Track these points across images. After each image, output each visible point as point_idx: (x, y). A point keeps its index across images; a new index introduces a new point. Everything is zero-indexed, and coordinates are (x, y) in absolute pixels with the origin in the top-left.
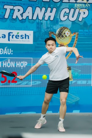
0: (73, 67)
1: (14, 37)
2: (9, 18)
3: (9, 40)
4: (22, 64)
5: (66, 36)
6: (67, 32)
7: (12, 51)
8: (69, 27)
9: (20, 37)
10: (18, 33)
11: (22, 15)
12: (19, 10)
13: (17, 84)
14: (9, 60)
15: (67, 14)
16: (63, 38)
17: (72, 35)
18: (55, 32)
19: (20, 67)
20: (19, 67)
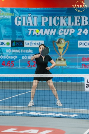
0: (67, 59)
1: (34, 44)
2: (31, 35)
3: (31, 45)
5: (62, 43)
6: (63, 41)
7: (33, 51)
8: (64, 38)
9: (37, 44)
10: (36, 42)
12: (36, 31)
14: (31, 55)
16: (60, 44)
17: (66, 42)
18: (56, 41)
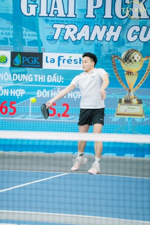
0: (146, 100)
1: (65, 61)
2: (60, 38)
3: (59, 65)
4: (75, 95)
5: (135, 61)
6: (136, 56)
7: (63, 78)
8: (140, 50)
9: (73, 62)
10: (70, 57)
11: (76, 35)
12: (72, 30)
13: (68, 118)
14: (59, 89)
15: (137, 33)
16: (131, 63)
17: (144, 59)
18: (120, 55)
19: (73, 99)
20: (72, 97)
